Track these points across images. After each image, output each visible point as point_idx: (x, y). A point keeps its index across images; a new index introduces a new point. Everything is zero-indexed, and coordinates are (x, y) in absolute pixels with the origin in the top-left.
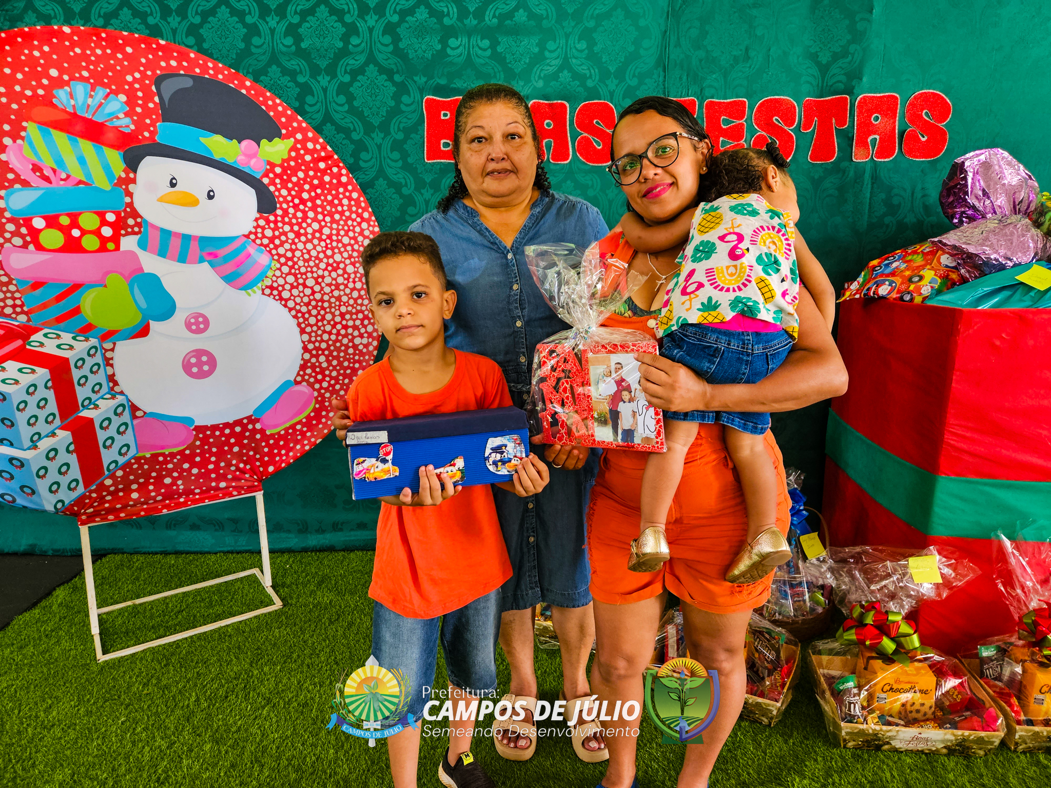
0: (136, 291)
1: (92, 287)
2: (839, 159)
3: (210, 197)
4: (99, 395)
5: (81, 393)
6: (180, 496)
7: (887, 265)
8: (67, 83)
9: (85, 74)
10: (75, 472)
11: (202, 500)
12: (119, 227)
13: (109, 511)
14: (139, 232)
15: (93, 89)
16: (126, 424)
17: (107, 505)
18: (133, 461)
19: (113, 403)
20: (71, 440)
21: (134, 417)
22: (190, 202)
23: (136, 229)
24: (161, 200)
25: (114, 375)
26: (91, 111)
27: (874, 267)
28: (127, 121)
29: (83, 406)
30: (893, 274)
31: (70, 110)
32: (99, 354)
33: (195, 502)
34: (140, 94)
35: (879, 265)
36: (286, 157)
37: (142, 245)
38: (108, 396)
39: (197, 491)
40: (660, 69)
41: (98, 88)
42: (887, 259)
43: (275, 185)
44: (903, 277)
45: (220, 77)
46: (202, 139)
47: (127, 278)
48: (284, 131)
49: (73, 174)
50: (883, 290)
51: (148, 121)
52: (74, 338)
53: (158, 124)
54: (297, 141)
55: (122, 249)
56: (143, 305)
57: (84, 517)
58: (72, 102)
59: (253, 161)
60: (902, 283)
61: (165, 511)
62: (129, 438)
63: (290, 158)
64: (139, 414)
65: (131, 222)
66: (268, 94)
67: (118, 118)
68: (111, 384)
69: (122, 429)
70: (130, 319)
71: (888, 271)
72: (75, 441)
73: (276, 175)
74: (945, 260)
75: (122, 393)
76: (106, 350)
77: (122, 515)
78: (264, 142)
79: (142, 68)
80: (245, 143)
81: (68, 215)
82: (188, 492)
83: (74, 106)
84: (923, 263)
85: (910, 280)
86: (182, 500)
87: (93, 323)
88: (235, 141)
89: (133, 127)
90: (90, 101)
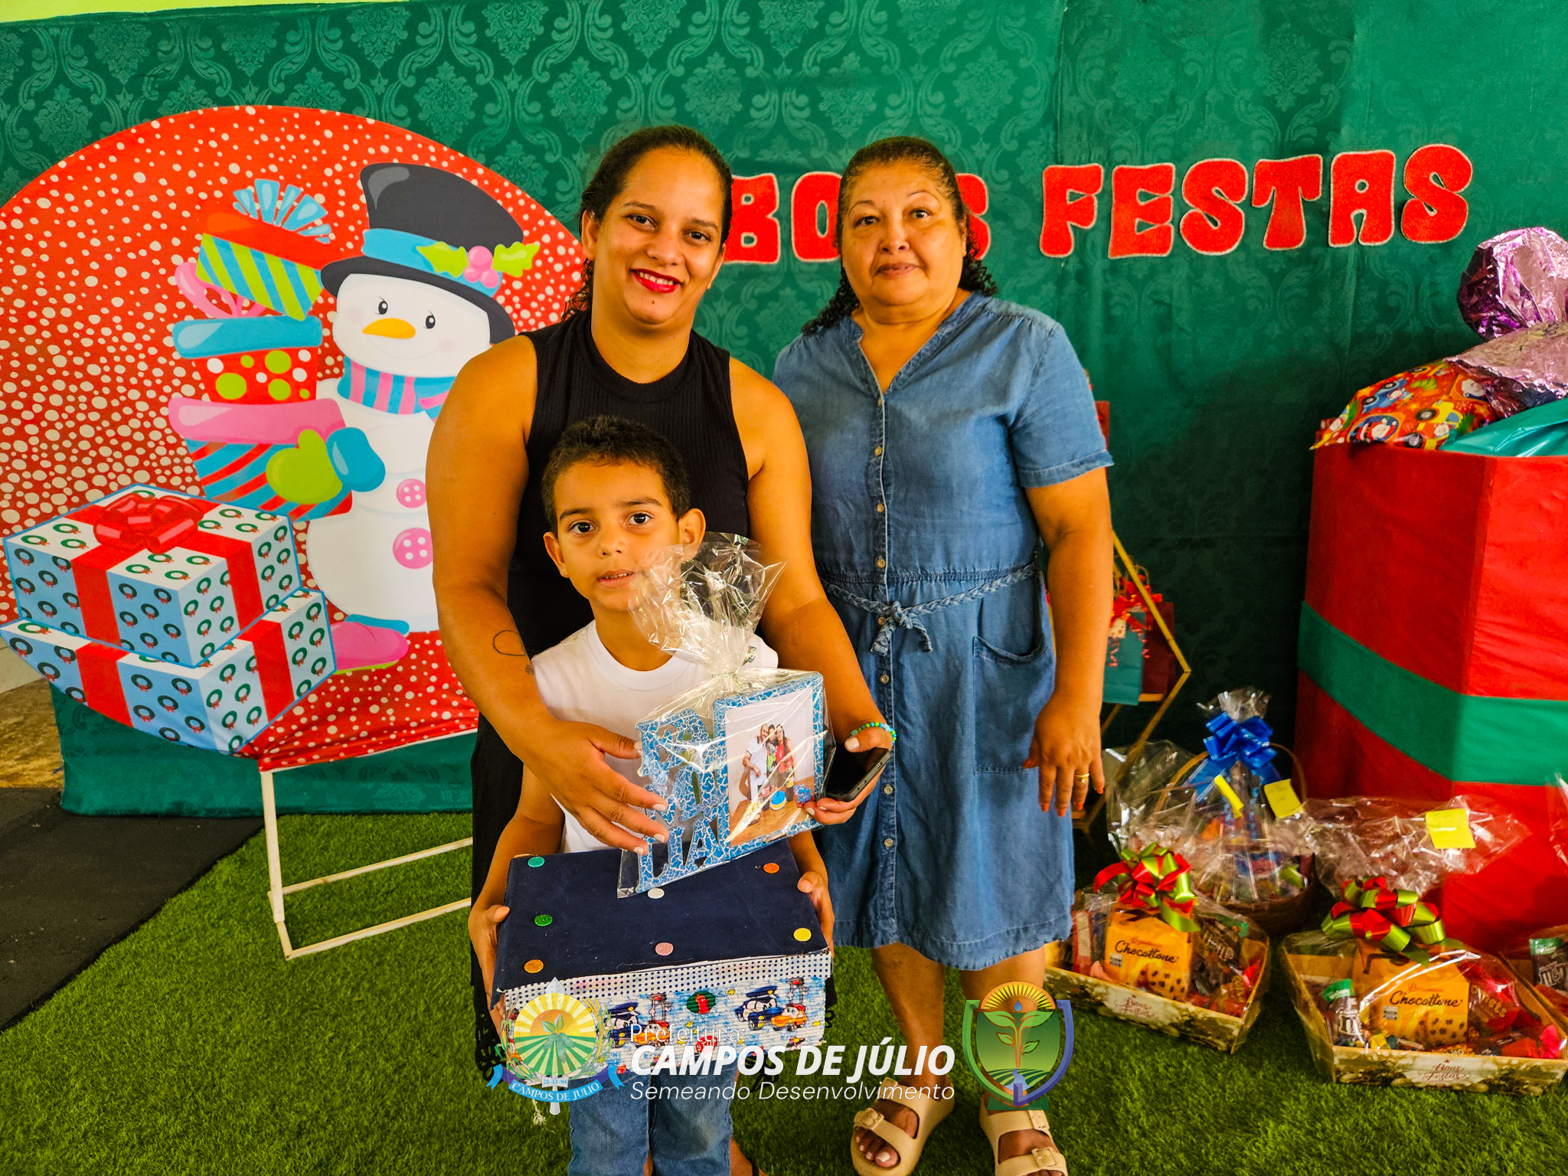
0: (336, 450)
1: (281, 448)
2: (1310, 245)
3: (430, 325)
4: (289, 592)
5: (267, 590)
6: (391, 731)
7: (1384, 396)
8: (251, 182)
9: (273, 168)
10: (257, 698)
11: (419, 736)
12: (316, 369)
13: (300, 752)
14: (340, 374)
15: (283, 189)
16: (321, 631)
17: (297, 743)
18: (330, 681)
19: (306, 602)
20: (252, 653)
21: (332, 621)
22: (404, 331)
23: (336, 371)
24: (367, 331)
25: (307, 564)
26: (281, 217)
27: (1364, 400)
28: (326, 228)
29: (268, 607)
30: (1393, 408)
31: (254, 216)
32: (288, 537)
33: (412, 738)
34: (342, 193)
35: (1372, 395)
36: (529, 267)
37: (343, 391)
38: (300, 593)
39: (414, 724)
40: (1050, 127)
41: (289, 186)
42: (1383, 386)
43: (512, 304)
44: (1407, 412)
45: (445, 164)
46: (419, 249)
47: (324, 435)
48: (526, 233)
49: (257, 301)
50: (1379, 432)
51: (352, 228)
52: (258, 516)
53: (365, 232)
54: (544, 246)
55: (318, 396)
56: (344, 470)
57: (267, 760)
58: (257, 206)
59: (485, 274)
60: (1406, 421)
61: (371, 751)
62: (325, 649)
63: (535, 269)
64: (338, 616)
65: (330, 361)
66: (506, 184)
67: (313, 225)
68: (303, 577)
69: (317, 637)
70: (328, 489)
71: (1385, 403)
72: (258, 656)
73: (514, 292)
74: (1469, 387)
75: (316, 589)
76: (298, 532)
77: (316, 757)
78: (500, 248)
79: (344, 158)
80: (474, 251)
81: (252, 355)
82: (401, 726)
83: (259, 211)
84: (1436, 392)
85: (1418, 417)
86: (393, 737)
87: (282, 495)
88: (462, 249)
89: (333, 237)
90: (279, 204)
